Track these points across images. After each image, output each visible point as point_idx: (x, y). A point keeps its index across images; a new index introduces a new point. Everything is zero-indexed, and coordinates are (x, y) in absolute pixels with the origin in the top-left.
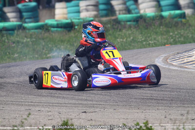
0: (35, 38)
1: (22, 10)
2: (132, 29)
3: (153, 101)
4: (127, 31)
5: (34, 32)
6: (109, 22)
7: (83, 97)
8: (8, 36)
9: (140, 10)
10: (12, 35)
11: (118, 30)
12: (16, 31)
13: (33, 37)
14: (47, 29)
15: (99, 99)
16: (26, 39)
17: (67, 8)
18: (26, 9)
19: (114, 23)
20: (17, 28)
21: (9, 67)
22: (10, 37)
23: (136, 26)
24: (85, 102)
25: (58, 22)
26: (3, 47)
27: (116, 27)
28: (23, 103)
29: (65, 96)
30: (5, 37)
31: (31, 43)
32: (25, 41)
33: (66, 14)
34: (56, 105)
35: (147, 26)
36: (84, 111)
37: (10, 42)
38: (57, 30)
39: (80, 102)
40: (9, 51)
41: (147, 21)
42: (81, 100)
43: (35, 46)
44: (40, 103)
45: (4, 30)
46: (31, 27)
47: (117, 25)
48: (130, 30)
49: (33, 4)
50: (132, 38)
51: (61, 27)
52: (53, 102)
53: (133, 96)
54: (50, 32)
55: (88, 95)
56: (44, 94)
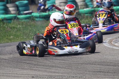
0: (24, 25)
2: (88, 18)
3: (101, 73)
4: (85, 20)
5: (25, 21)
7: (53, 70)
8: (8, 24)
9: (94, 5)
10: (10, 23)
12: (12, 21)
13: (24, 24)
14: (32, 19)
15: (64, 72)
16: (19, 25)
17: (47, 4)
18: (21, 5)
19: (77, 15)
20: (13, 19)
21: (5, 46)
23: (92, 17)
26: (4, 31)
28: (11, 75)
29: (40, 69)
30: (5, 25)
31: (22, 28)
32: (18, 27)
37: (9, 27)
38: (39, 20)
40: (7, 34)
42: (51, 72)
43: (25, 30)
44: (23, 74)
45: (5, 20)
46: (22, 18)
47: (79, 16)
48: (87, 20)
49: (26, 2)
51: (42, 18)
52: (32, 74)
53: (87, 69)
54: (35, 21)
55: (56, 69)
56: (26, 68)
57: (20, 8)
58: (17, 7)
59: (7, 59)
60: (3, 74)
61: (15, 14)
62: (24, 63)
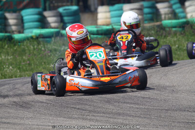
2: (178, 35)
4: (172, 37)
6: (153, 28)
7: (119, 120)
8: (45, 44)
9: (186, 13)
10: (49, 42)
11: (163, 37)
12: (53, 39)
16: (63, 47)
17: (110, 12)
18: (67, 13)
19: (158, 30)
20: (54, 35)
22: (47, 45)
23: (182, 33)
25: (99, 29)
26: (39, 56)
27: (160, 34)
29: (98, 118)
30: (42, 45)
32: (62, 49)
33: (109, 18)
35: (193, 32)
37: (47, 50)
38: (97, 37)
40: (45, 61)
41: (193, 27)
45: (40, 38)
47: (162, 31)
48: (175, 37)
49: (75, 8)
50: (177, 46)
51: (101, 34)
53: (176, 119)
55: (125, 118)
57: (66, 19)
58: (61, 16)
59: (45, 101)
60: (37, 127)
61: (57, 28)
62: (73, 108)
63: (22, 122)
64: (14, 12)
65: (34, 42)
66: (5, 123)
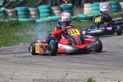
1: (63, 9)
6: (118, 16)
7: (101, 63)
14: (78, 21)
15: (111, 65)
17: (91, 7)
18: (65, 8)
24: (103, 67)
25: (86, 16)
28: (63, 67)
29: (90, 62)
30: (53, 26)
33: (91, 11)
34: (85, 68)
36: (101, 72)
38: (85, 21)
39: (99, 66)
44: (74, 67)
45: (52, 21)
49: (70, 5)
51: (88, 19)
52: (82, 66)
54: (80, 22)
55: (104, 62)
56: (77, 61)
60: (56, 67)
63: (47, 64)
64: (34, 7)
65: (48, 24)
66: (38, 65)
